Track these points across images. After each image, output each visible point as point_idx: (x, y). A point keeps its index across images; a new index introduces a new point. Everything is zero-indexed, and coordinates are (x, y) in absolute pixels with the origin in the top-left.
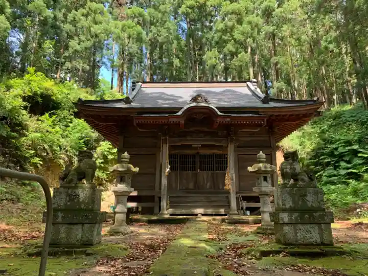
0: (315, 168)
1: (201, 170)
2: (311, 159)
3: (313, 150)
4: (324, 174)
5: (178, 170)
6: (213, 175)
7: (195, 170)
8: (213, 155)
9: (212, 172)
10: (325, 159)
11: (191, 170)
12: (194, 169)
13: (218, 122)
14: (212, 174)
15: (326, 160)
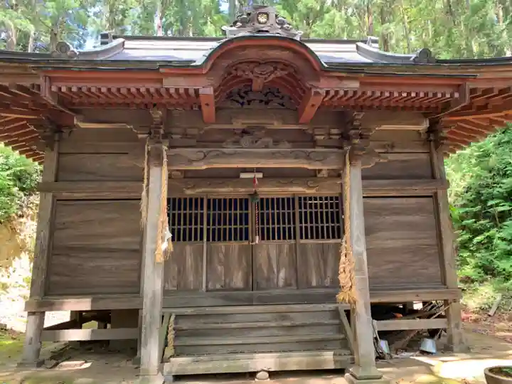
0: (475, 222)
1: (263, 239)
2: (464, 206)
3: (468, 189)
4: (498, 235)
5: (202, 239)
6: (293, 250)
7: (247, 238)
8: (293, 199)
9: (293, 241)
10: (497, 205)
11: (235, 239)
12: (244, 235)
13: (323, 92)
14: (290, 246)
15: (500, 209)
